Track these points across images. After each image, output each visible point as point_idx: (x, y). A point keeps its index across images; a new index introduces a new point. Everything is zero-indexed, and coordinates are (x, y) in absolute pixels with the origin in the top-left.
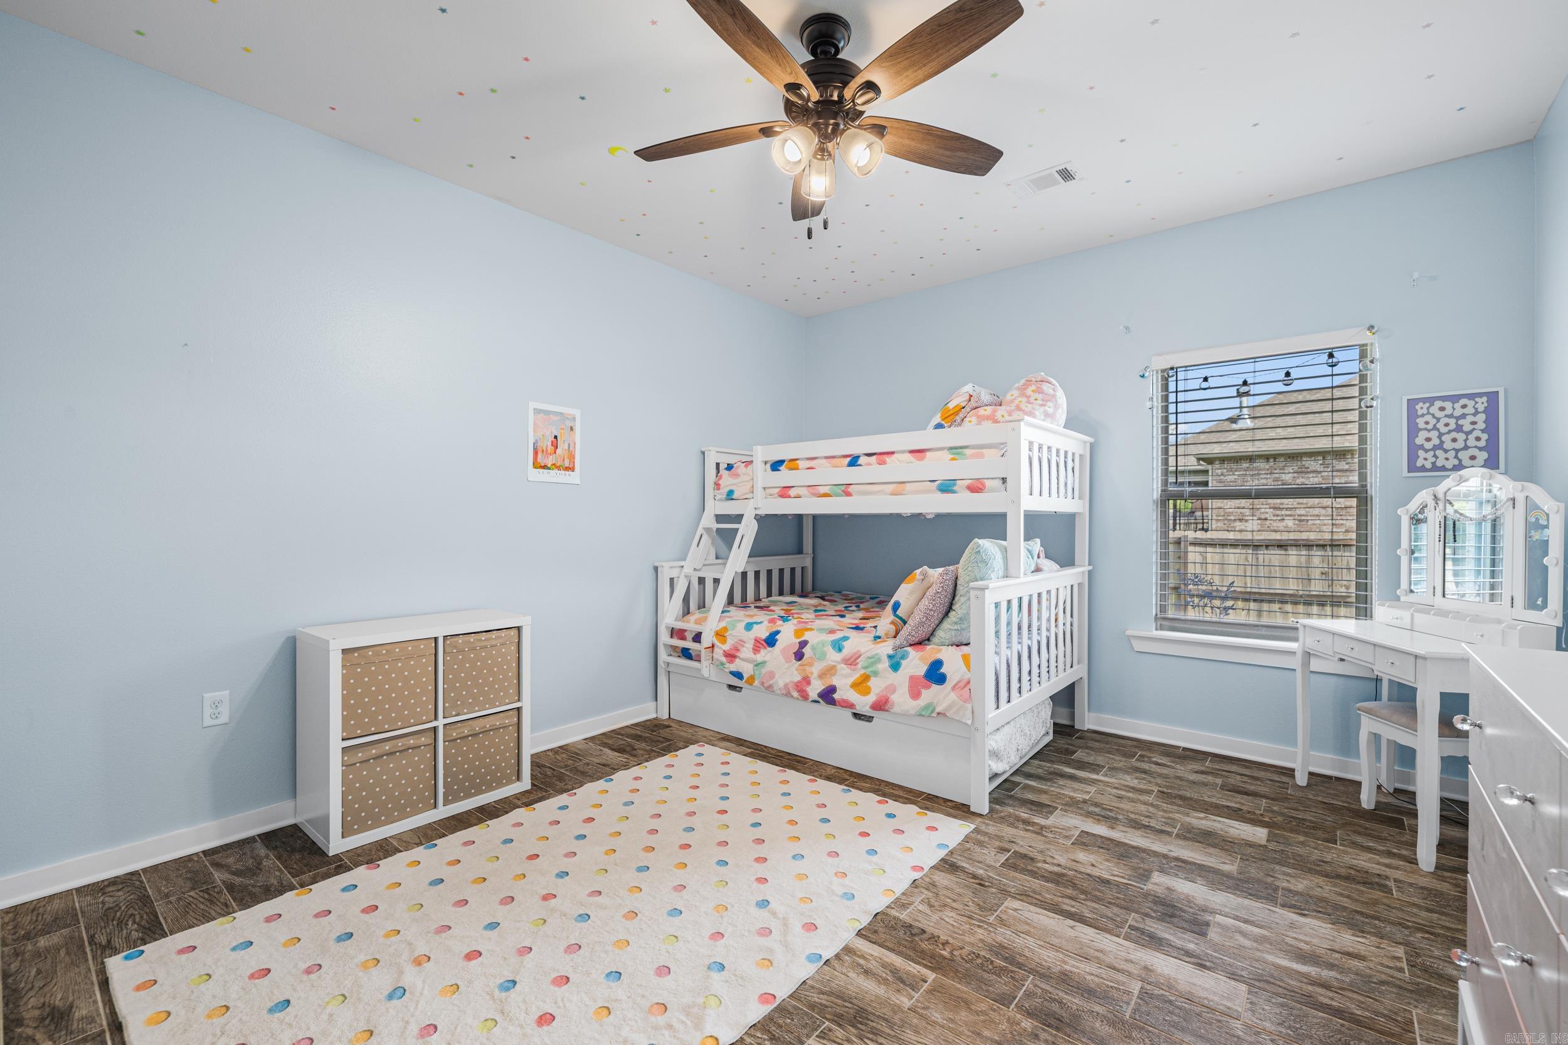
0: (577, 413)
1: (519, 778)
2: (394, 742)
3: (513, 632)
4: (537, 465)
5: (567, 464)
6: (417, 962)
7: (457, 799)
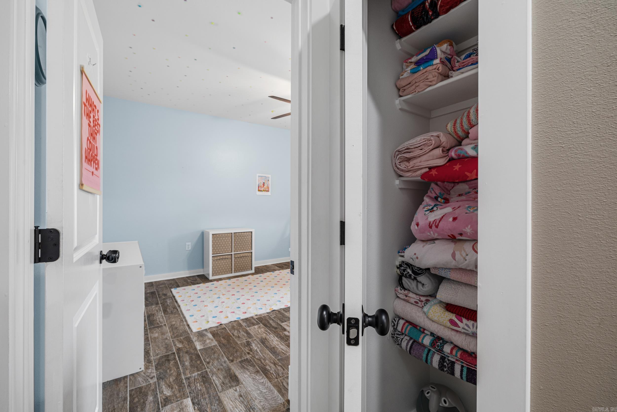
0: (270, 176)
1: (252, 270)
2: (223, 256)
3: (250, 233)
4: (259, 190)
5: (267, 190)
6: (223, 295)
7: (237, 272)
